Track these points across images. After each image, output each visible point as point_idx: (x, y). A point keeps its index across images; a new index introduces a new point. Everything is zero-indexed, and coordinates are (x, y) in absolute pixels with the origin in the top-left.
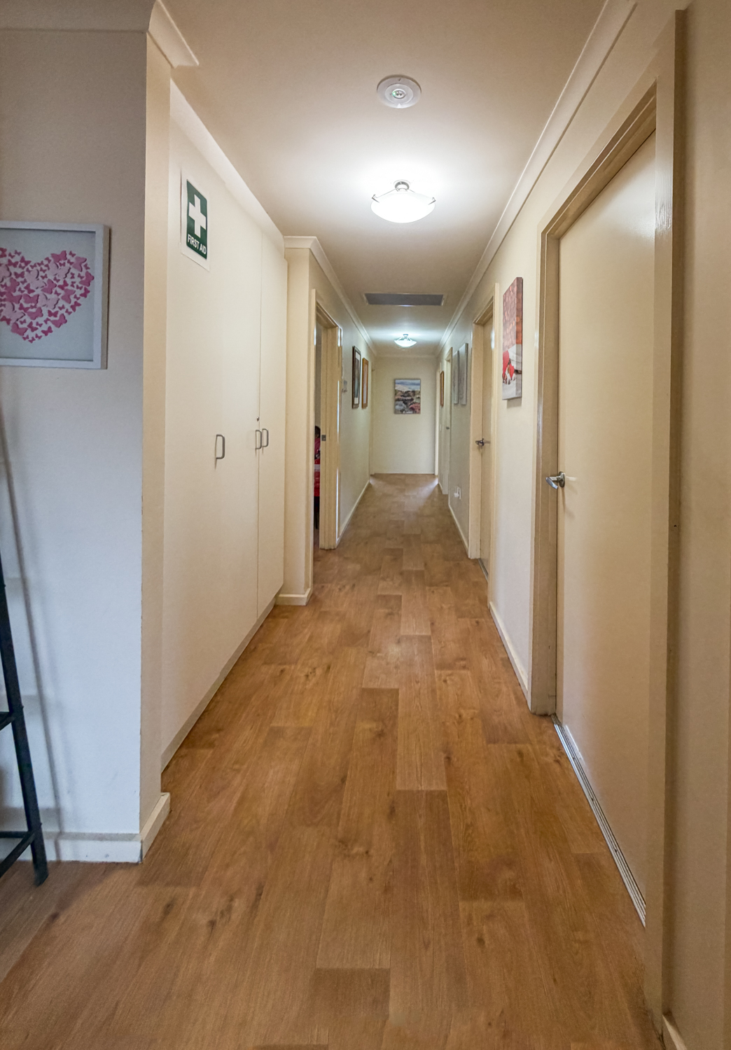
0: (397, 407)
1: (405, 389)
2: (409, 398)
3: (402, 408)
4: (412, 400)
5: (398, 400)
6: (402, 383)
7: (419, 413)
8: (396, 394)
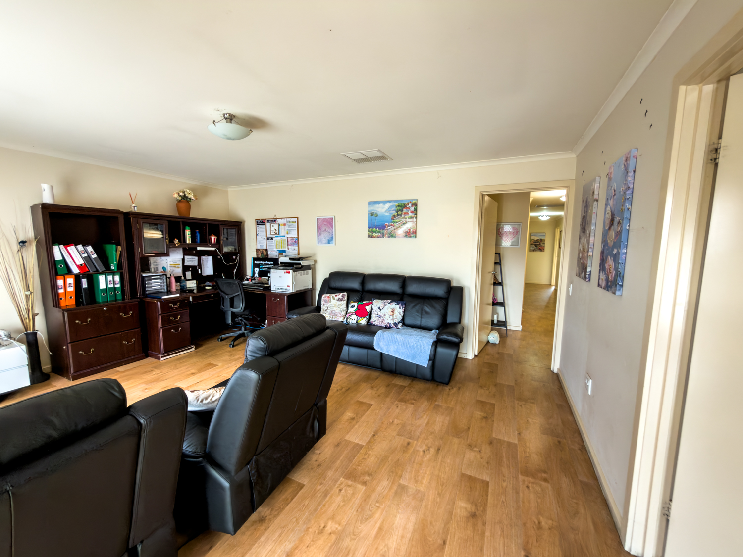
0: (531, 248)
1: (536, 238)
2: (538, 243)
3: (534, 248)
4: (540, 244)
5: (532, 244)
6: (535, 235)
7: (544, 251)
8: (531, 241)
